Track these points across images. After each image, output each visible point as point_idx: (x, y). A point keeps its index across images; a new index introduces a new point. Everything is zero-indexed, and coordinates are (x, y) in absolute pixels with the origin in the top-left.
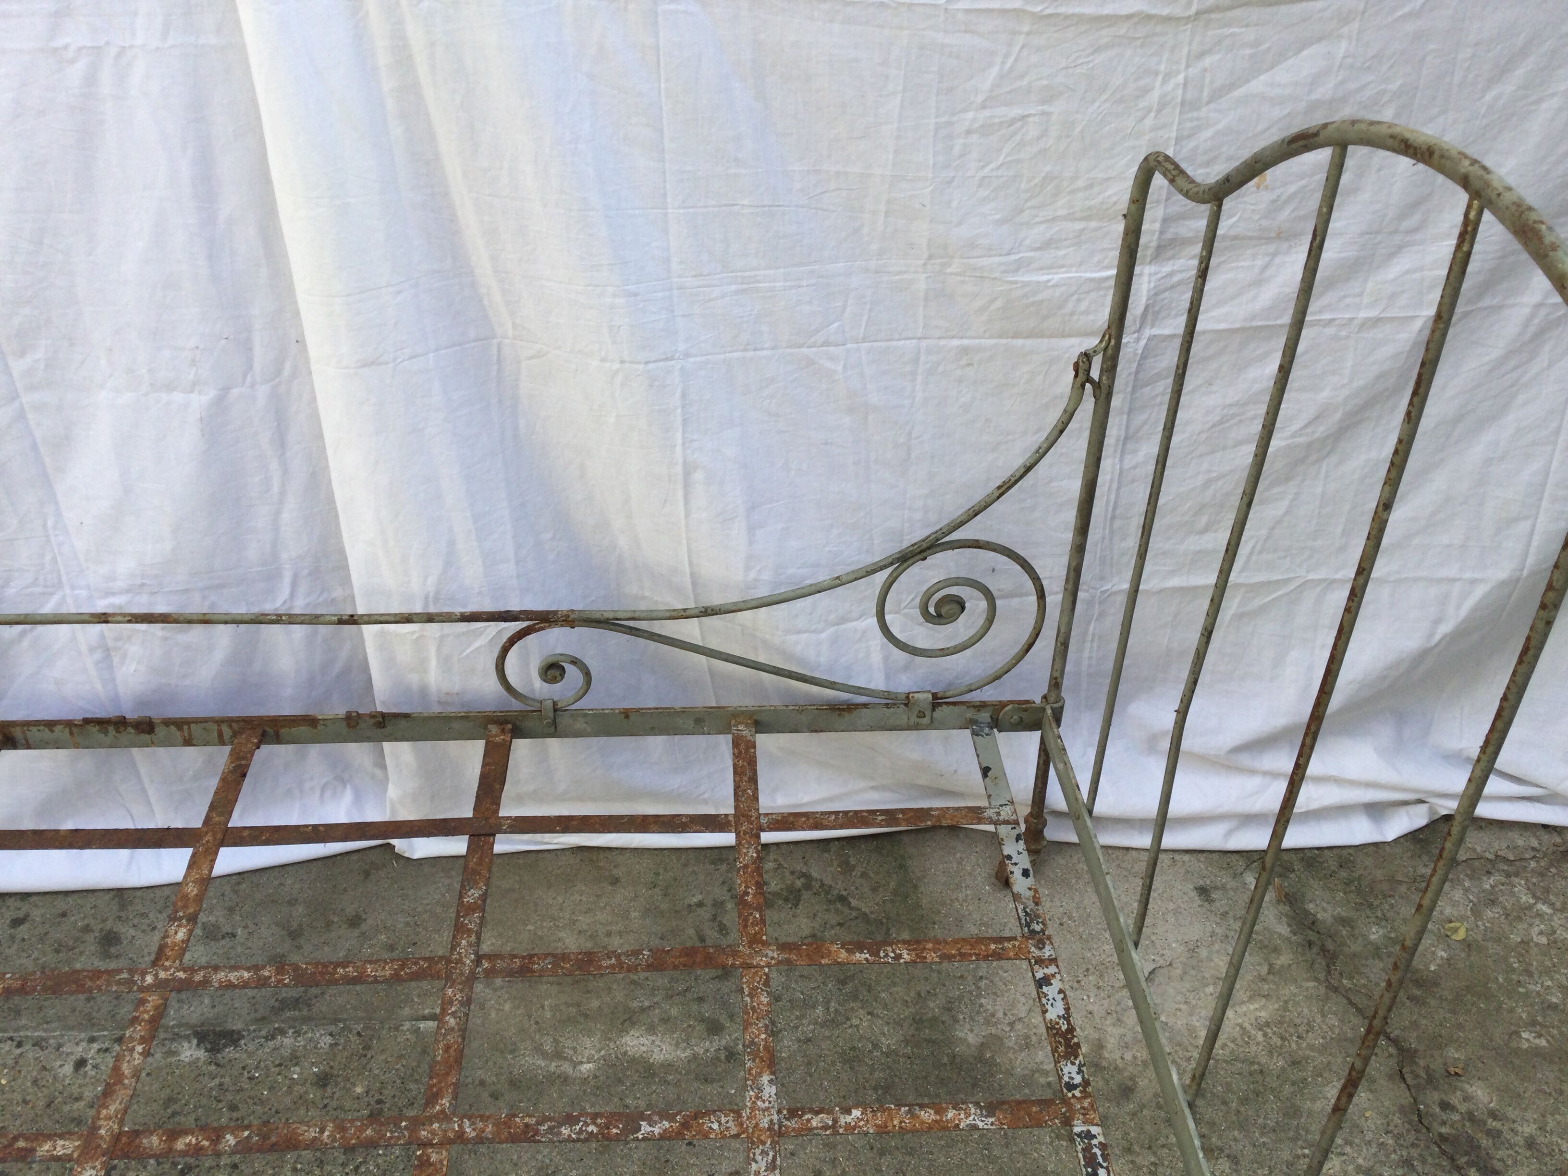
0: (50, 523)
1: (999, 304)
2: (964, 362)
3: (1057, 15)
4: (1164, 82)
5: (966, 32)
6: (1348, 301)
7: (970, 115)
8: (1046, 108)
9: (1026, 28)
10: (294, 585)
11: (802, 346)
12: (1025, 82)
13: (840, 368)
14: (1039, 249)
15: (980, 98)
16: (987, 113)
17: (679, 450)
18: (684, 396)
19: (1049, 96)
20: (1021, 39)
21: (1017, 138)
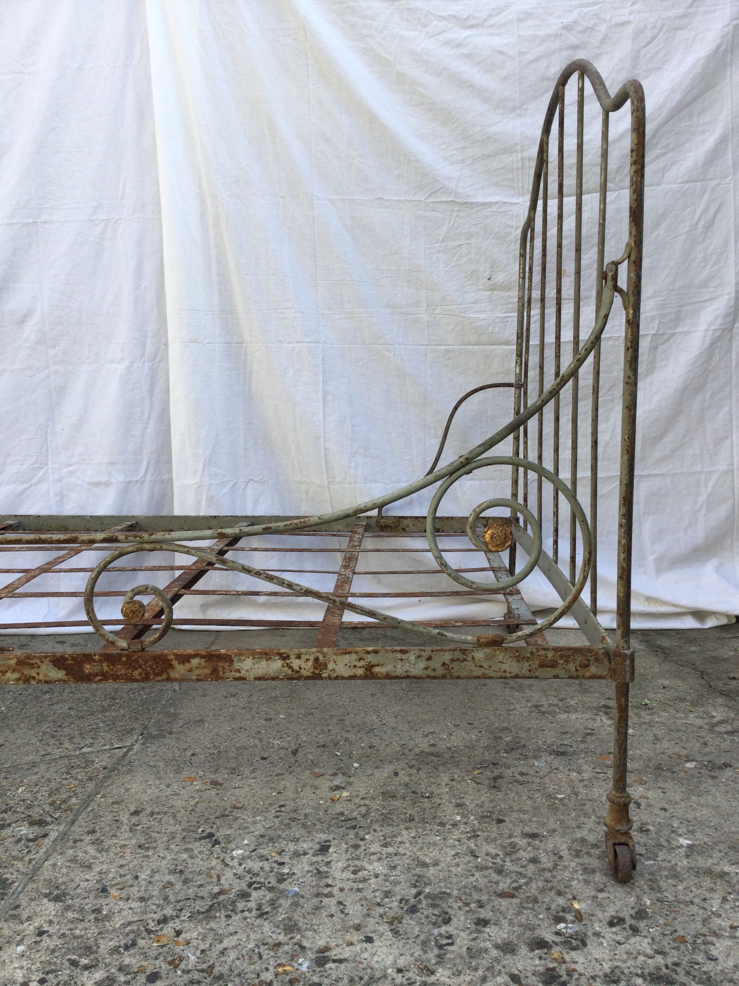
0: (49, 430)
1: (459, 328)
2: (447, 357)
3: (467, 203)
4: (515, 231)
5: (433, 211)
6: (615, 328)
7: (438, 245)
8: (469, 242)
9: (456, 209)
10: (147, 468)
11: (375, 344)
12: (458, 231)
13: (392, 355)
14: (474, 303)
15: (441, 238)
16: (445, 244)
17: (321, 384)
18: (323, 360)
19: (470, 236)
20: (455, 214)
21: (458, 254)
